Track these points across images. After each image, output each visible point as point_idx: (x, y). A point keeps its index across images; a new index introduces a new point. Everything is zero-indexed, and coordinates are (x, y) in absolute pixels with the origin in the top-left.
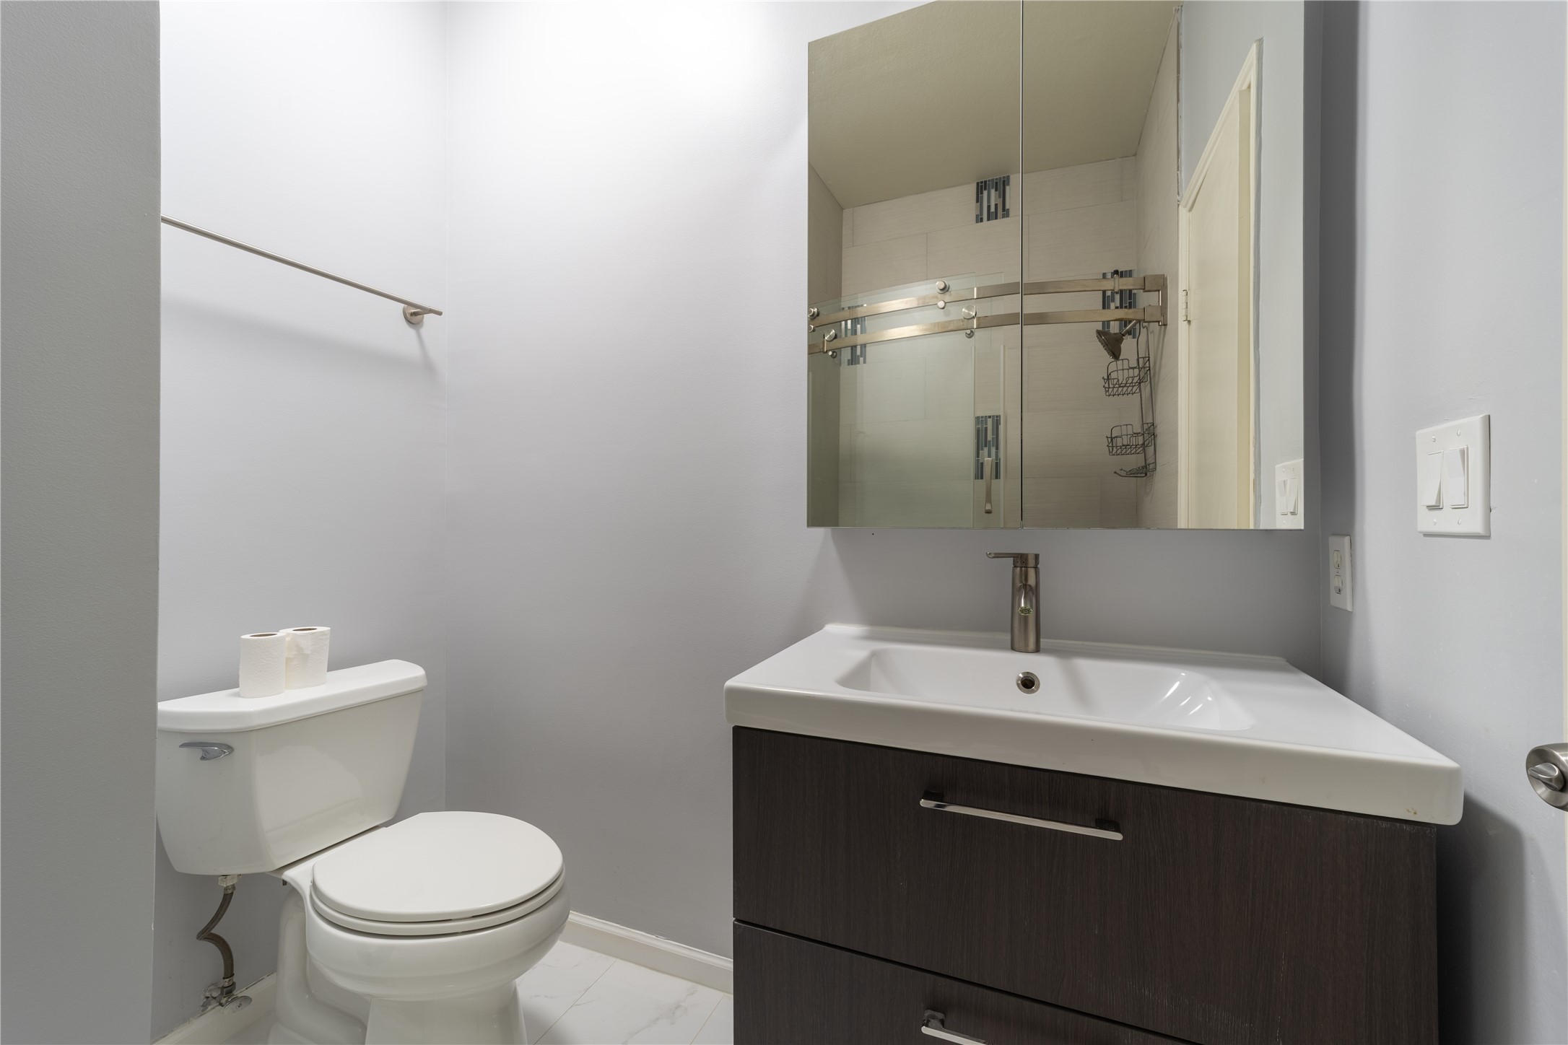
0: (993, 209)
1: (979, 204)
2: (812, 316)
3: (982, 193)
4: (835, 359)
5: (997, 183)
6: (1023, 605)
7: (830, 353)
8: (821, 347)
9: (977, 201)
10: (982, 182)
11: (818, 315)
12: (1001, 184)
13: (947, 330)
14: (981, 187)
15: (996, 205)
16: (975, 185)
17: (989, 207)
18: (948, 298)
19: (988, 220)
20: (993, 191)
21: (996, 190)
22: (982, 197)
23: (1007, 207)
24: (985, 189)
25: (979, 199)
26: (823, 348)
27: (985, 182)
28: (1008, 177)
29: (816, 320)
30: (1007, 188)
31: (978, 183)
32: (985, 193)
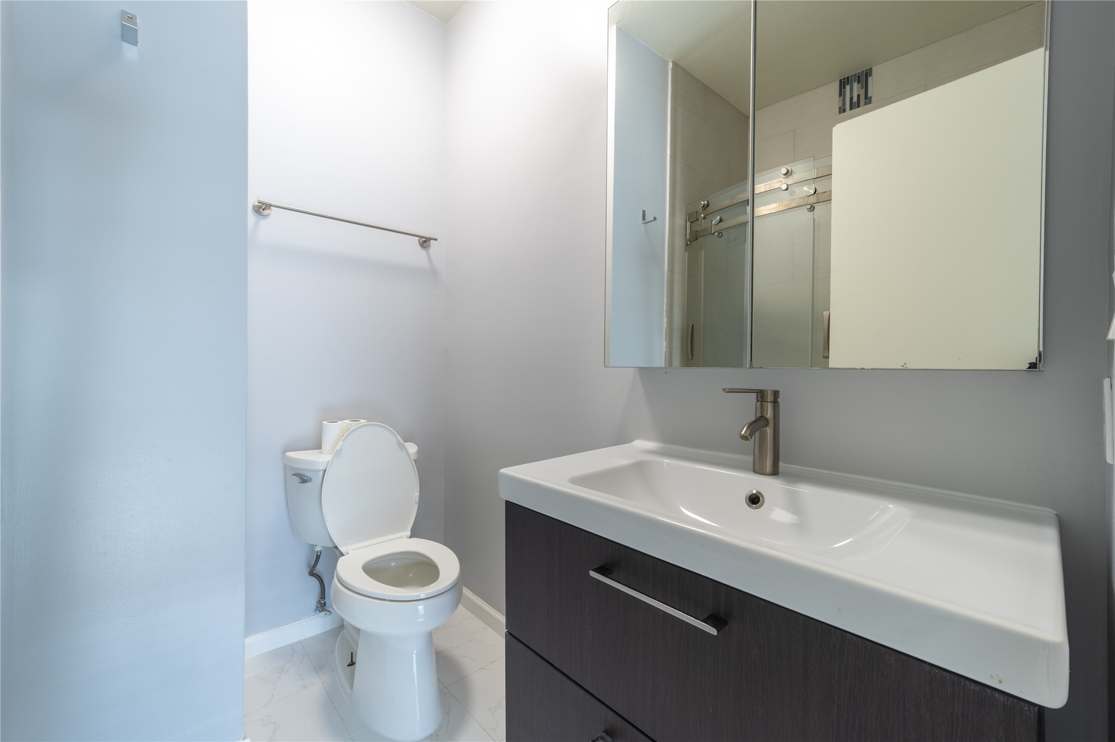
0: (855, 100)
1: (842, 97)
2: (703, 207)
3: (844, 88)
4: (722, 238)
5: (859, 77)
6: (743, 433)
7: (716, 234)
8: (710, 230)
9: (840, 95)
10: (844, 79)
11: (708, 205)
12: (864, 77)
13: (790, 207)
14: (844, 83)
15: (859, 96)
16: (838, 83)
17: (851, 99)
18: (790, 181)
19: (851, 109)
20: (855, 85)
21: (858, 83)
22: (845, 92)
23: (869, 95)
24: (848, 84)
25: (841, 93)
26: (711, 231)
27: (848, 78)
28: (871, 69)
29: (706, 210)
30: (870, 79)
31: (841, 80)
32: (848, 87)
